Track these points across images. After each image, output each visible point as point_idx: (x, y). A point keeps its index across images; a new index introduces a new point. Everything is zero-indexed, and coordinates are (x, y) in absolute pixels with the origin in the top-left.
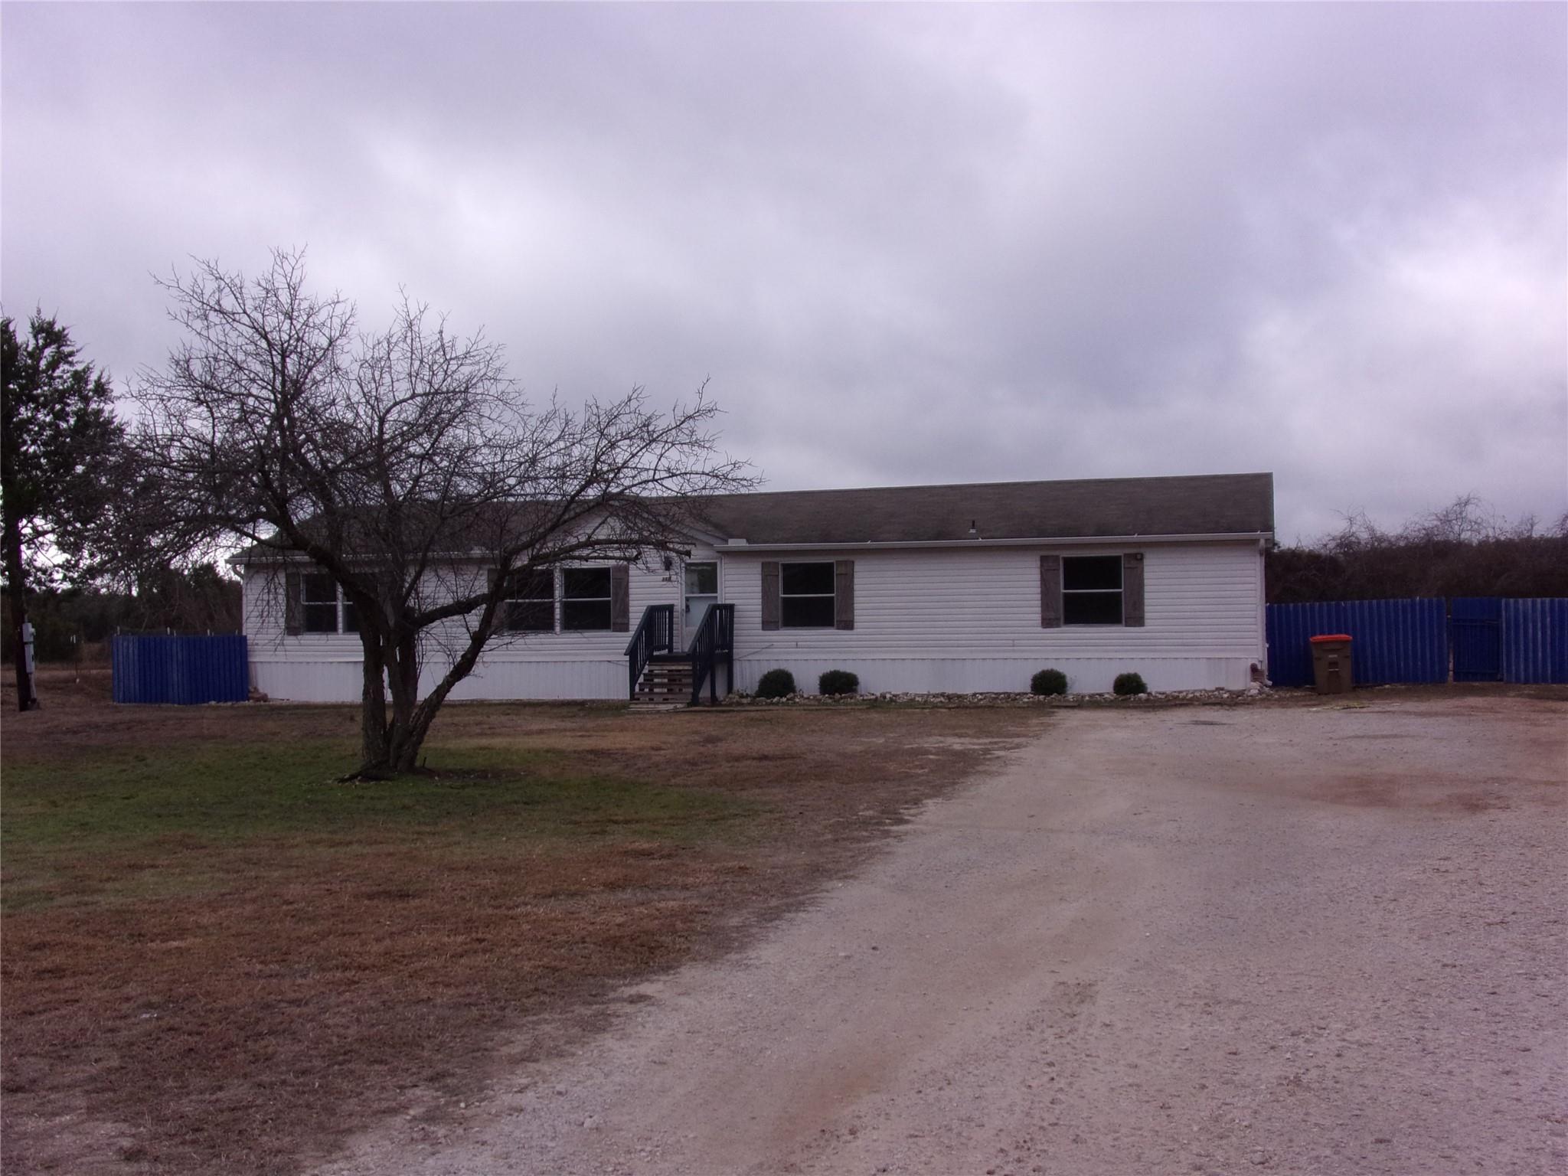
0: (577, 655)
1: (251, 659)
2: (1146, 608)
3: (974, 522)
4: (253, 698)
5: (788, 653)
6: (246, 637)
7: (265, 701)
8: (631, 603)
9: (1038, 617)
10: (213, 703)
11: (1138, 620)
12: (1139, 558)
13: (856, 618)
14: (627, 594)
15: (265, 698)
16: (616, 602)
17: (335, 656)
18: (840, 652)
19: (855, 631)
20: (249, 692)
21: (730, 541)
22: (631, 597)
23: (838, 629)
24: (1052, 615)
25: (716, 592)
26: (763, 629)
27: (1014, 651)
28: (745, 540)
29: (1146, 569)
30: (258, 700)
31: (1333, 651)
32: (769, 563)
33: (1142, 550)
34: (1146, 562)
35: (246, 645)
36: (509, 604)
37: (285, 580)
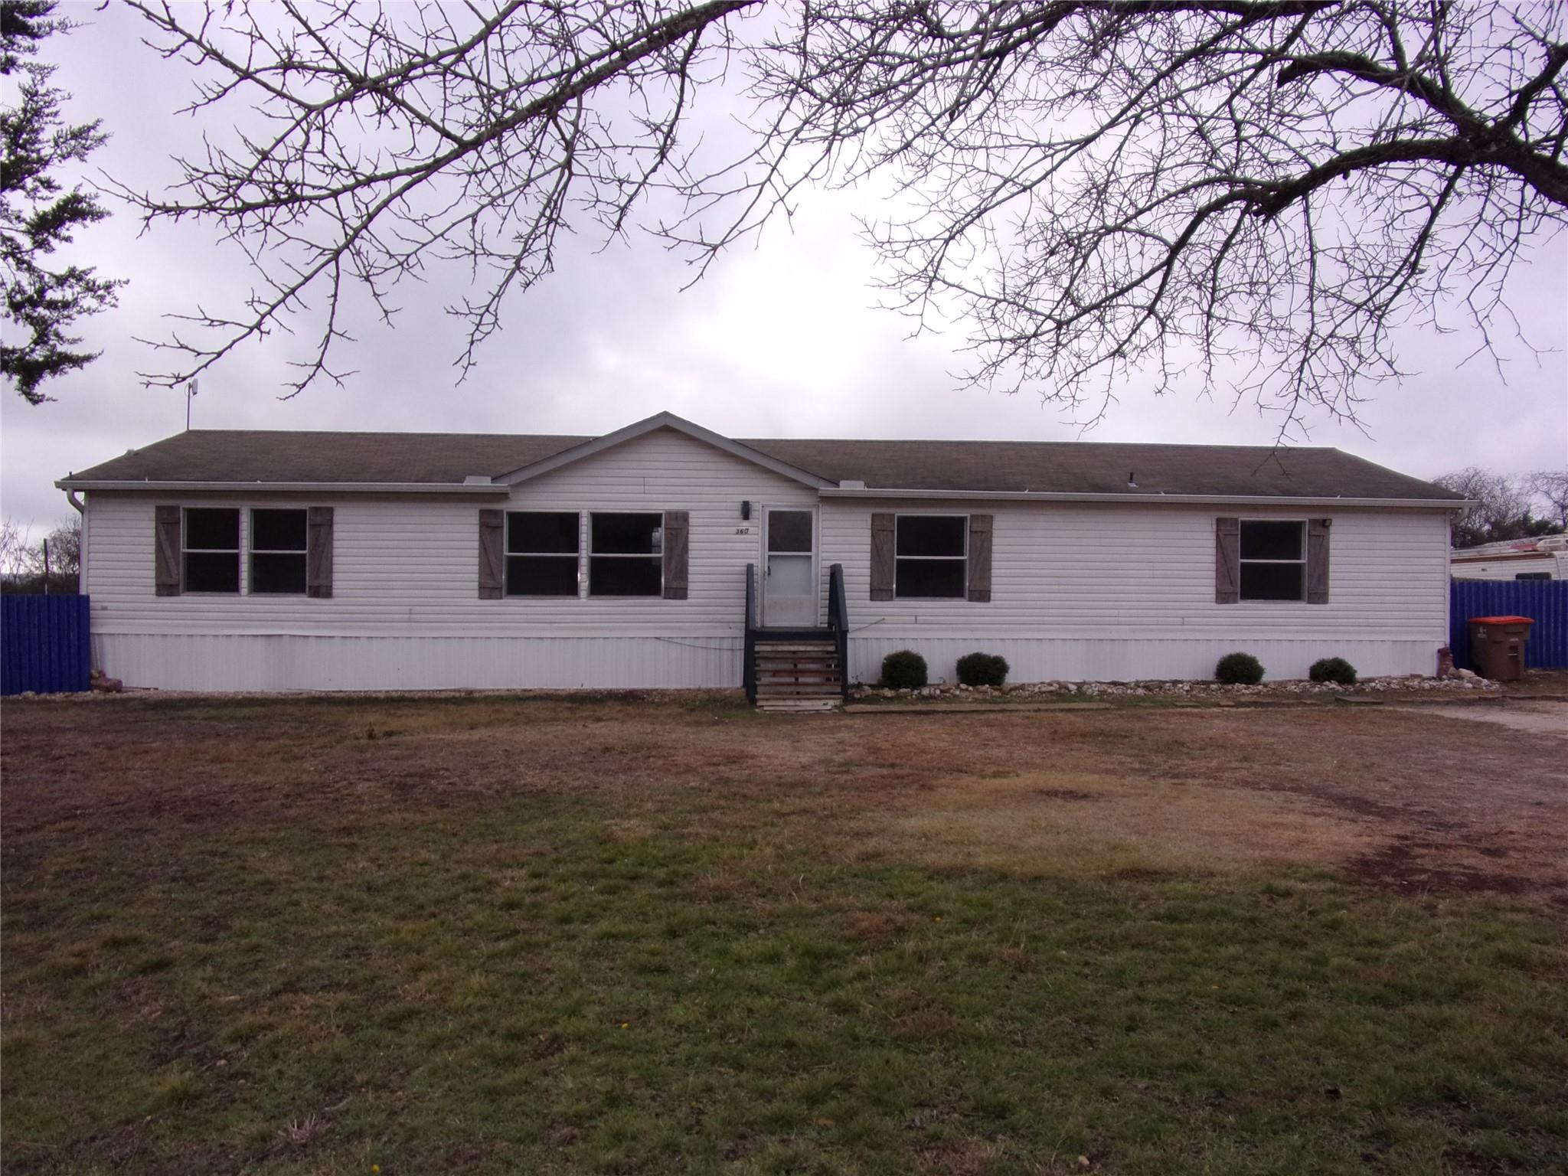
0: (611, 629)
1: (93, 630)
2: (1331, 583)
3: (1132, 474)
4: (98, 687)
5: (904, 630)
6: (88, 597)
7: (119, 691)
8: (691, 561)
9: (1212, 590)
10: (30, 694)
11: (1320, 596)
12: (1324, 524)
13: (994, 588)
14: (685, 549)
15: (118, 687)
16: (669, 558)
17: (244, 627)
18: (972, 630)
19: (992, 603)
20: (92, 677)
21: (842, 483)
22: (691, 554)
23: (970, 600)
24: (1228, 588)
25: (810, 550)
26: (872, 599)
27: (1182, 631)
28: (862, 483)
29: (1332, 537)
30: (108, 690)
31: (1515, 634)
32: (882, 515)
33: (1329, 516)
34: (1332, 529)
35: (88, 609)
36: (510, 559)
37: (153, 515)
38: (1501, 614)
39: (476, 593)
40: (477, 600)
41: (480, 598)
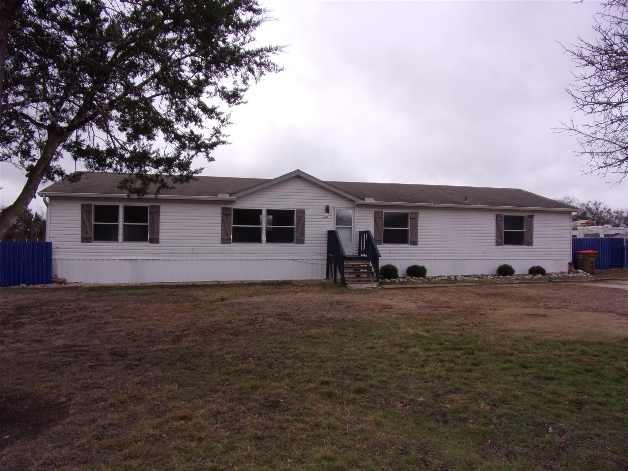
0: (275, 256)
1: (53, 257)
2: (534, 239)
3: (466, 198)
4: (56, 282)
5: (387, 256)
6: (50, 244)
7: (65, 284)
8: (306, 229)
9: (494, 241)
10: (25, 285)
11: (530, 243)
12: (532, 217)
13: (419, 240)
14: (304, 225)
15: (64, 282)
16: (298, 228)
17: (121, 256)
18: (411, 256)
19: (418, 246)
20: (52, 278)
21: (366, 199)
22: (306, 226)
23: (411, 244)
24: (500, 240)
25: (351, 225)
27: (485, 256)
28: (373, 199)
29: (534, 222)
30: (60, 283)
31: (592, 257)
32: (378, 211)
33: (534, 214)
34: (535, 219)
35: (51, 248)
36: (234, 227)
37: (80, 208)
38: (587, 250)
39: (220, 242)
40: (220, 244)
41: (222, 243)
